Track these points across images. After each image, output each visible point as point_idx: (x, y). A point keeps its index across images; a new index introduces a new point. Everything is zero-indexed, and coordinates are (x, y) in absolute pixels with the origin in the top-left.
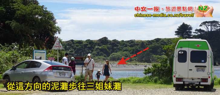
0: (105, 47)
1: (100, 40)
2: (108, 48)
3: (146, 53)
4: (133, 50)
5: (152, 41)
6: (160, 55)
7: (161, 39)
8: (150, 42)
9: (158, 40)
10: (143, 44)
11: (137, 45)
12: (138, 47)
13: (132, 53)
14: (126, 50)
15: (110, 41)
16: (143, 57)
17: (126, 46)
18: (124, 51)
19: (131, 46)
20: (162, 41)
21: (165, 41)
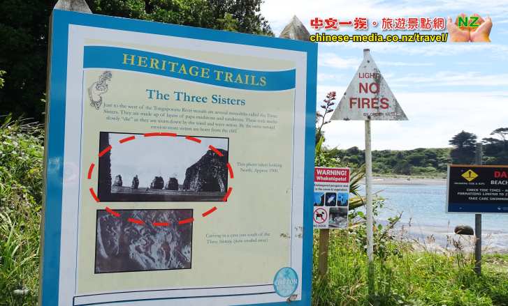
0: (354, 157)
1: (349, 150)
2: (359, 158)
3: (403, 165)
4: (389, 161)
5: (412, 151)
6: (426, 167)
7: (425, 149)
8: (409, 152)
9: (420, 150)
10: (400, 155)
11: (393, 155)
12: (394, 158)
13: (388, 164)
14: (380, 161)
15: (361, 151)
16: (400, 169)
17: (380, 156)
18: (377, 162)
19: (386, 157)
20: (427, 152)
21: (433, 151)
